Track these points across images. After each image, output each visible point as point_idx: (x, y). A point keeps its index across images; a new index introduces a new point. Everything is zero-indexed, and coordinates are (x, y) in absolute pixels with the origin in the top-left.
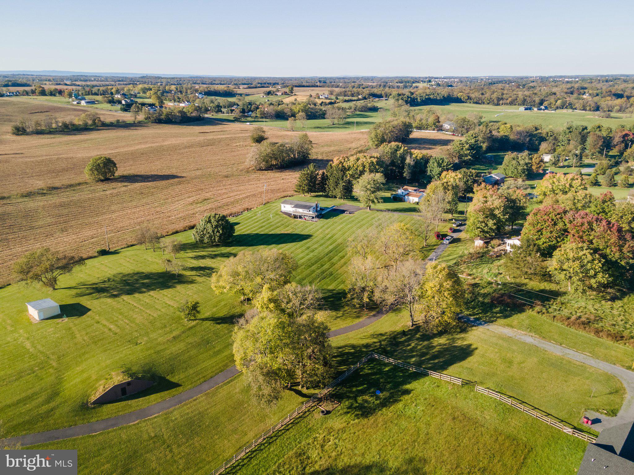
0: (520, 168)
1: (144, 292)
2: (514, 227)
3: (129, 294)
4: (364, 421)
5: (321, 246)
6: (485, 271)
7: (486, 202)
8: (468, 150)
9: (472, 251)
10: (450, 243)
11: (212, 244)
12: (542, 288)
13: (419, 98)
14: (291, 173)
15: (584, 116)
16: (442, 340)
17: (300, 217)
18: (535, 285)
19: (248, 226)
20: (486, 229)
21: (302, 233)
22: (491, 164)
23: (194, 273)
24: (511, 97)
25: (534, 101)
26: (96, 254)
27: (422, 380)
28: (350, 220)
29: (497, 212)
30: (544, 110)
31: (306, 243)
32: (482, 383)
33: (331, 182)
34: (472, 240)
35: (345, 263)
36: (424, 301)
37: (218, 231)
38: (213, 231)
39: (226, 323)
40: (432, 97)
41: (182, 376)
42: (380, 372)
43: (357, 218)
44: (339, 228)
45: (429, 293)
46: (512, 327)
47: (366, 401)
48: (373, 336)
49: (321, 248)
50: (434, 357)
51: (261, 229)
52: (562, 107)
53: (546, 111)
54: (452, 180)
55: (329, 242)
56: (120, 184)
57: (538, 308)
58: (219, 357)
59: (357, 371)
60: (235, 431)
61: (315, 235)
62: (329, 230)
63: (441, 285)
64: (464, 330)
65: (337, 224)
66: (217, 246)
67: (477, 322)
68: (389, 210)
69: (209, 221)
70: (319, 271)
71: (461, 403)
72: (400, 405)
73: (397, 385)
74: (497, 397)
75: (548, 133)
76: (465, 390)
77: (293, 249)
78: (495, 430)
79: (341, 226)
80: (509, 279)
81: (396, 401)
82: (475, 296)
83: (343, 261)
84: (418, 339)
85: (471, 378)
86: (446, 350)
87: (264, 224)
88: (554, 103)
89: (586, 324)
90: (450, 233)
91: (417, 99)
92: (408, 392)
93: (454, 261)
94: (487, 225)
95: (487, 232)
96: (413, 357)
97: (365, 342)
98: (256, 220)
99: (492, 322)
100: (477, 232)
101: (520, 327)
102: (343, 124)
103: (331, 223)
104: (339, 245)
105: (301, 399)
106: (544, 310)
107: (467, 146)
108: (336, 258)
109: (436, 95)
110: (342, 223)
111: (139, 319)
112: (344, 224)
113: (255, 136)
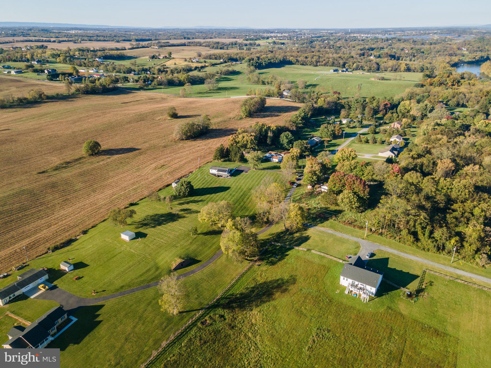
0: (329, 133)
1: (166, 224)
2: (326, 176)
3: (159, 225)
4: (274, 266)
5: (236, 193)
6: (313, 202)
7: (312, 167)
8: (301, 120)
9: (307, 191)
10: (296, 187)
11: (184, 196)
12: (336, 209)
13: (264, 63)
14: (201, 141)
15: (369, 78)
16: (298, 235)
17: (221, 176)
18: (333, 208)
19: (197, 183)
20: (312, 180)
21: (225, 186)
22: (313, 127)
23: (183, 212)
24: (324, 60)
25: (340, 63)
26: (128, 206)
27: (292, 250)
28: (247, 177)
29: (317, 172)
30: (345, 71)
31: (229, 192)
32: (313, 249)
33: (233, 154)
34: (307, 185)
35: (250, 202)
36: (290, 219)
37: (187, 190)
38: (185, 190)
39: (208, 235)
40: (272, 61)
41: (201, 257)
42: (275, 249)
43: (250, 175)
44: (242, 182)
45: (292, 216)
46: (324, 227)
47: (273, 260)
48: (270, 235)
49: (237, 194)
50: (296, 241)
51: (204, 185)
52: (357, 69)
53: (347, 72)
54: (295, 153)
55: (240, 191)
56: (105, 157)
57: (334, 218)
58: (211, 249)
59: (267, 249)
60: (228, 274)
61: (232, 187)
62: (238, 183)
63: (297, 213)
64: (306, 230)
65: (241, 180)
66: (187, 197)
67: (311, 226)
68: (264, 169)
69: (183, 185)
70: (239, 207)
71: (307, 257)
72: (285, 260)
73: (283, 253)
74: (319, 253)
75: (345, 102)
76: (308, 252)
77: (224, 195)
78: (318, 264)
79: (243, 181)
80: (323, 206)
81: (284, 259)
82: (309, 214)
83: (249, 200)
84: (288, 235)
85: (310, 248)
86: (300, 238)
87: (204, 182)
88: (352, 65)
89: (350, 224)
90: (296, 181)
91: (262, 63)
92: (287, 255)
93: (299, 197)
94: (313, 178)
95: (313, 182)
96: (287, 242)
97: (267, 238)
98: (199, 180)
99: (316, 225)
100: (309, 182)
101: (327, 227)
102: (216, 90)
103: (238, 179)
104: (245, 192)
105: (248, 262)
106: (336, 219)
107: (300, 118)
108: (245, 199)
109: (275, 59)
110: (243, 179)
111: (172, 237)
112: (245, 179)
113: (171, 113)
